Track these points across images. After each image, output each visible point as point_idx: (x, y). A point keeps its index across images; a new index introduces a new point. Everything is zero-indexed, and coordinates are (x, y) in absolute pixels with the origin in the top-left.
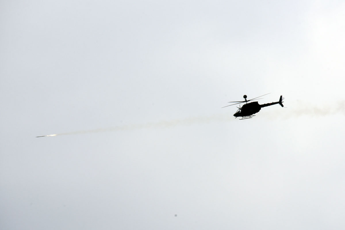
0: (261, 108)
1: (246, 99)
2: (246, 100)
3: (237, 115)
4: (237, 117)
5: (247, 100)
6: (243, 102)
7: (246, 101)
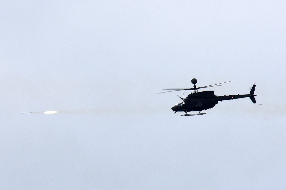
0: (218, 102)
1: (196, 84)
2: (195, 86)
3: (176, 109)
4: (178, 112)
5: (197, 87)
6: (190, 89)
7: (195, 88)
